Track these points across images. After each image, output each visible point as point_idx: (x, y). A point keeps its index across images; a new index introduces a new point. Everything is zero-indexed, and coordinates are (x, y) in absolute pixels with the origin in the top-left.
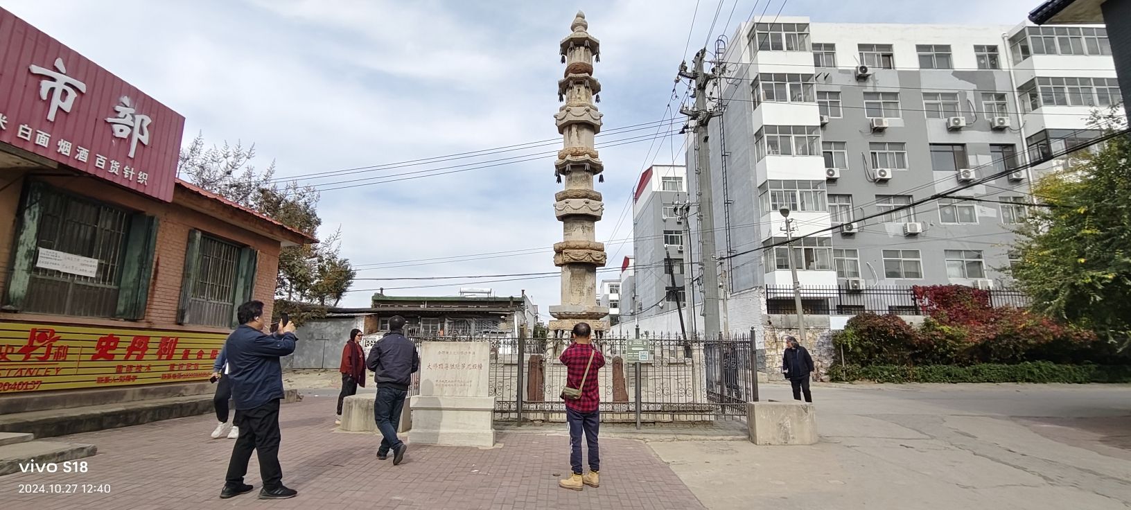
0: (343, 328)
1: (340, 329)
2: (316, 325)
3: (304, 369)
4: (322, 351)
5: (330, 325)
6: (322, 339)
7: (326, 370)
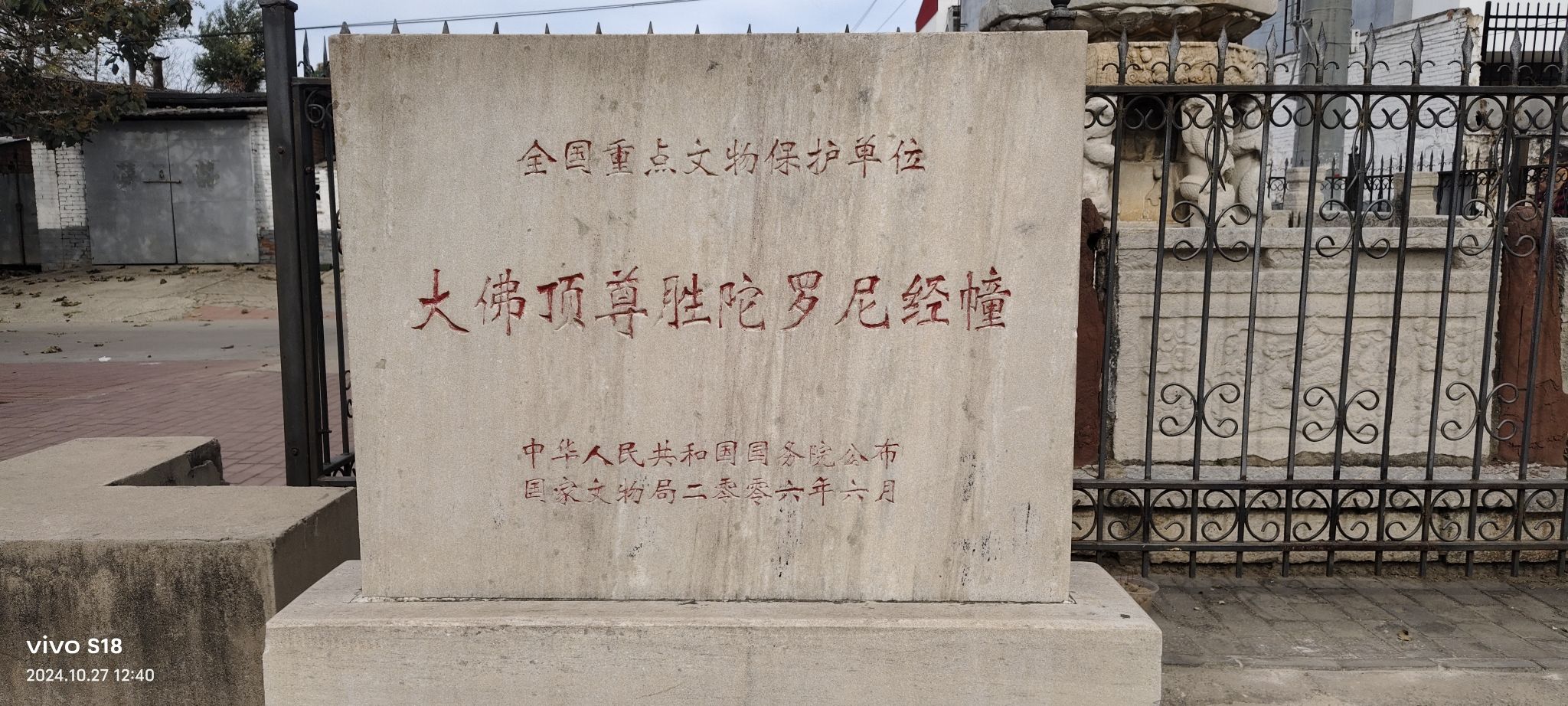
0: (217, 149)
1: (211, 152)
2: (138, 140)
3: (123, 266)
4: (165, 216)
5: (178, 141)
6: (161, 180)
7: (184, 269)
